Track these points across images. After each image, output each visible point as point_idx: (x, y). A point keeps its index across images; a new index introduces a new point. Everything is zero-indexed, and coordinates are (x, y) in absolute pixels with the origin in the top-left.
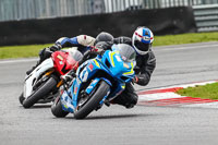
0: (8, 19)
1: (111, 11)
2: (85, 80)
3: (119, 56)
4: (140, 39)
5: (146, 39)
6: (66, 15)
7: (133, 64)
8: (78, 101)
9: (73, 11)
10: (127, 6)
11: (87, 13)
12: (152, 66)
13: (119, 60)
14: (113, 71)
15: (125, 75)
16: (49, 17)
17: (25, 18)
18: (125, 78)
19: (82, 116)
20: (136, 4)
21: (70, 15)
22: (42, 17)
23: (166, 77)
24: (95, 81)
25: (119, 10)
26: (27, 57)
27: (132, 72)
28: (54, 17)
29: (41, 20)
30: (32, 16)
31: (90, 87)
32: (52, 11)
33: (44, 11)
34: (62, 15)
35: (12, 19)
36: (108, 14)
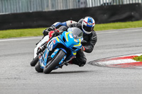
0: (24, 11)
1: (91, 6)
2: (51, 49)
3: (71, 35)
4: (86, 24)
5: (90, 24)
6: (62, 9)
7: (81, 39)
8: (47, 62)
9: (66, 6)
10: (102, 3)
11: (75, 8)
12: (95, 41)
13: (71, 37)
14: (67, 44)
15: (75, 46)
16: (51, 10)
17: (35, 10)
18: (75, 48)
19: (48, 72)
20: (108, 1)
21: (64, 9)
22: (46, 10)
23: (126, 49)
24: (57, 50)
25: (96, 5)
26: (37, 36)
27: (80, 44)
28: (54, 10)
29: (45, 12)
30: (39, 9)
31: (54, 54)
32: (53, 6)
33: (48, 6)
34: (59, 9)
35: (26, 11)
36: (90, 8)
